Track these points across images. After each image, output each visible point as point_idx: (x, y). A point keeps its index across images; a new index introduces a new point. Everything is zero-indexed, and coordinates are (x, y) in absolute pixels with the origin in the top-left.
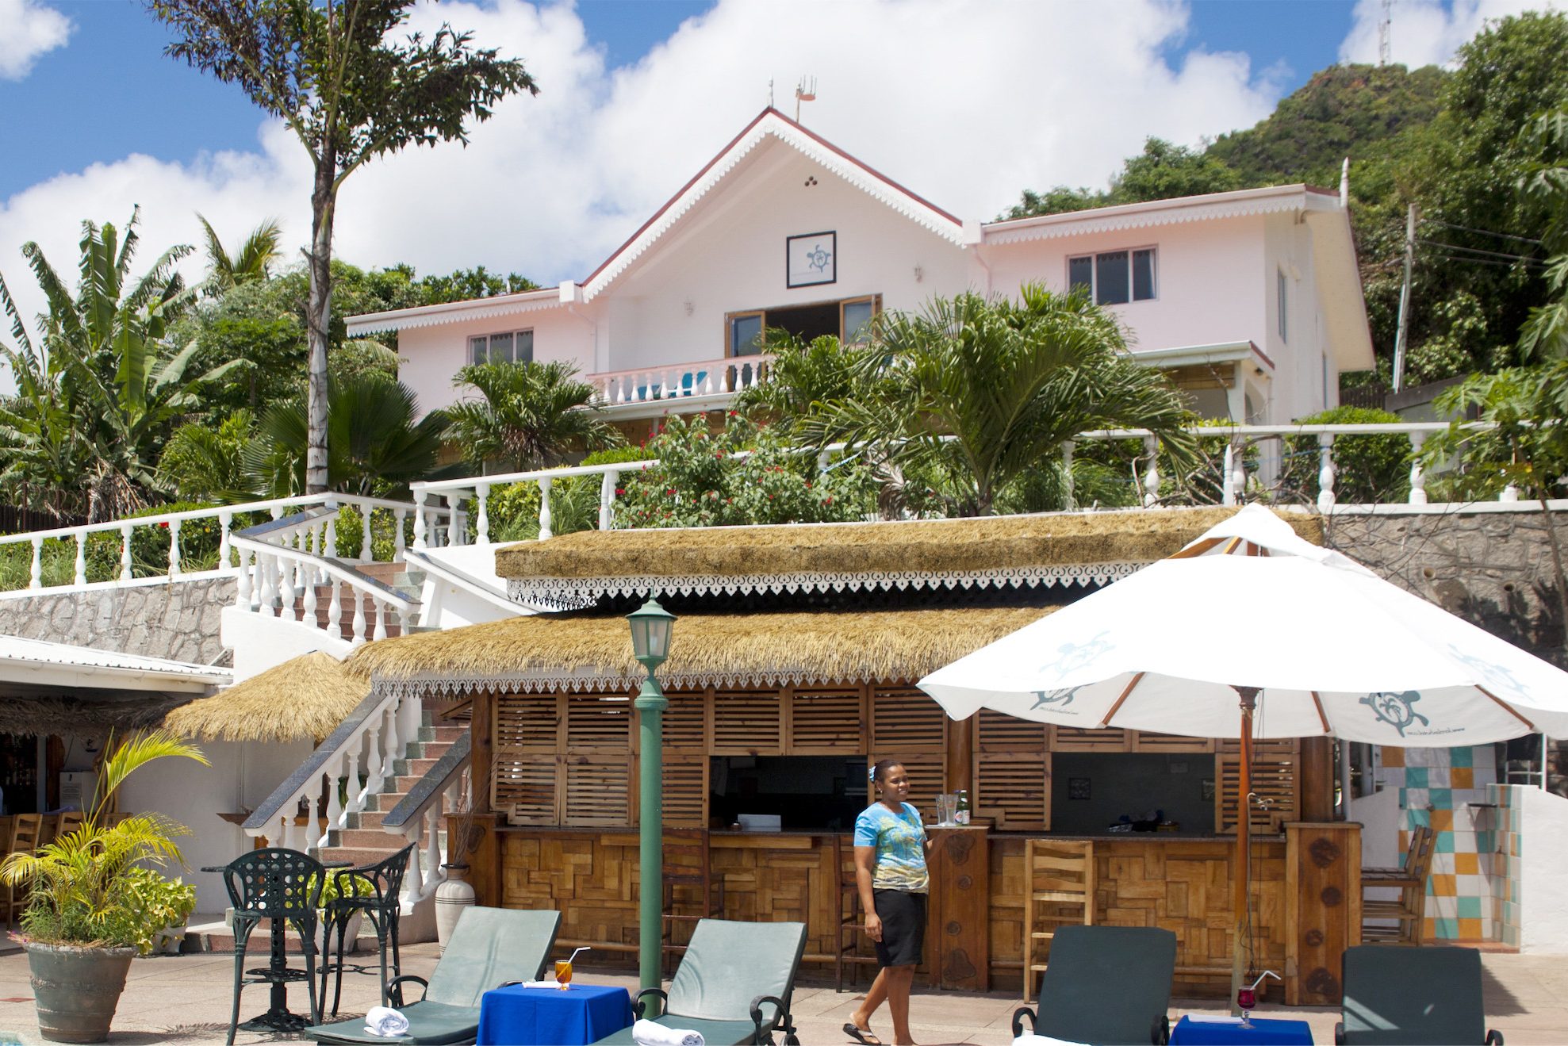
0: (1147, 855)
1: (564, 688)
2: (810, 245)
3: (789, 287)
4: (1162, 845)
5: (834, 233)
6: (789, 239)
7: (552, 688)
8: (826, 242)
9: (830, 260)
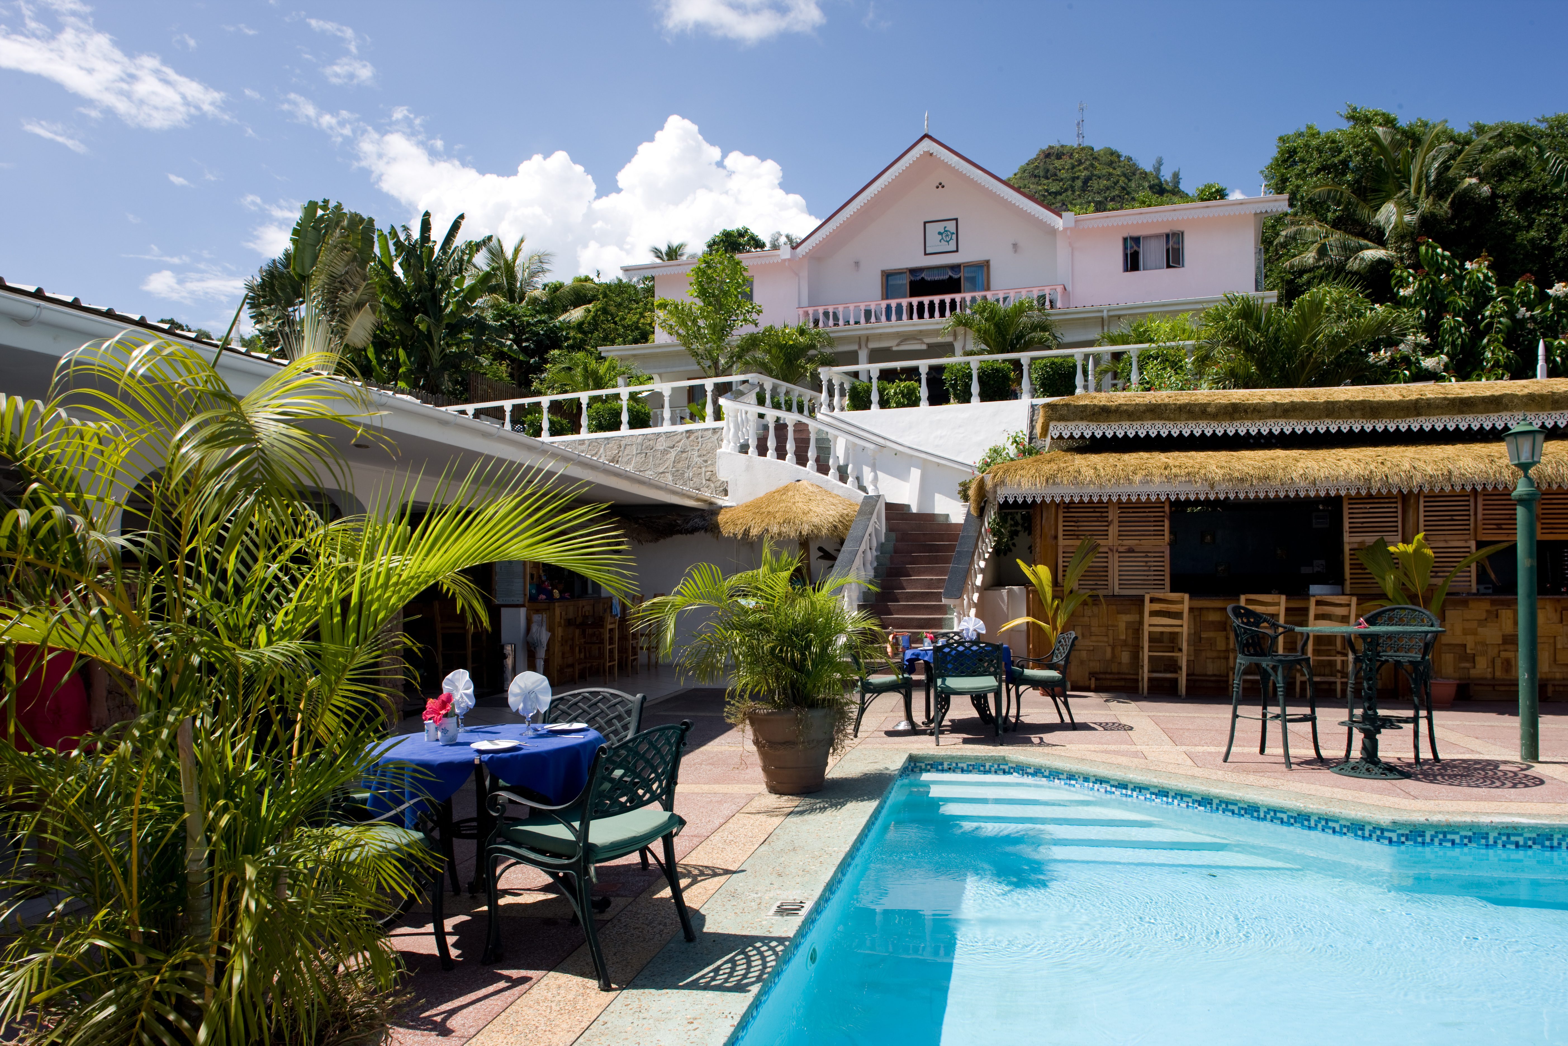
0: (1548, 607)
1: (1115, 499)
2: (940, 227)
3: (926, 254)
4: (1559, 600)
5: (956, 220)
6: (925, 223)
7: (1105, 499)
8: (951, 226)
9: (954, 236)
